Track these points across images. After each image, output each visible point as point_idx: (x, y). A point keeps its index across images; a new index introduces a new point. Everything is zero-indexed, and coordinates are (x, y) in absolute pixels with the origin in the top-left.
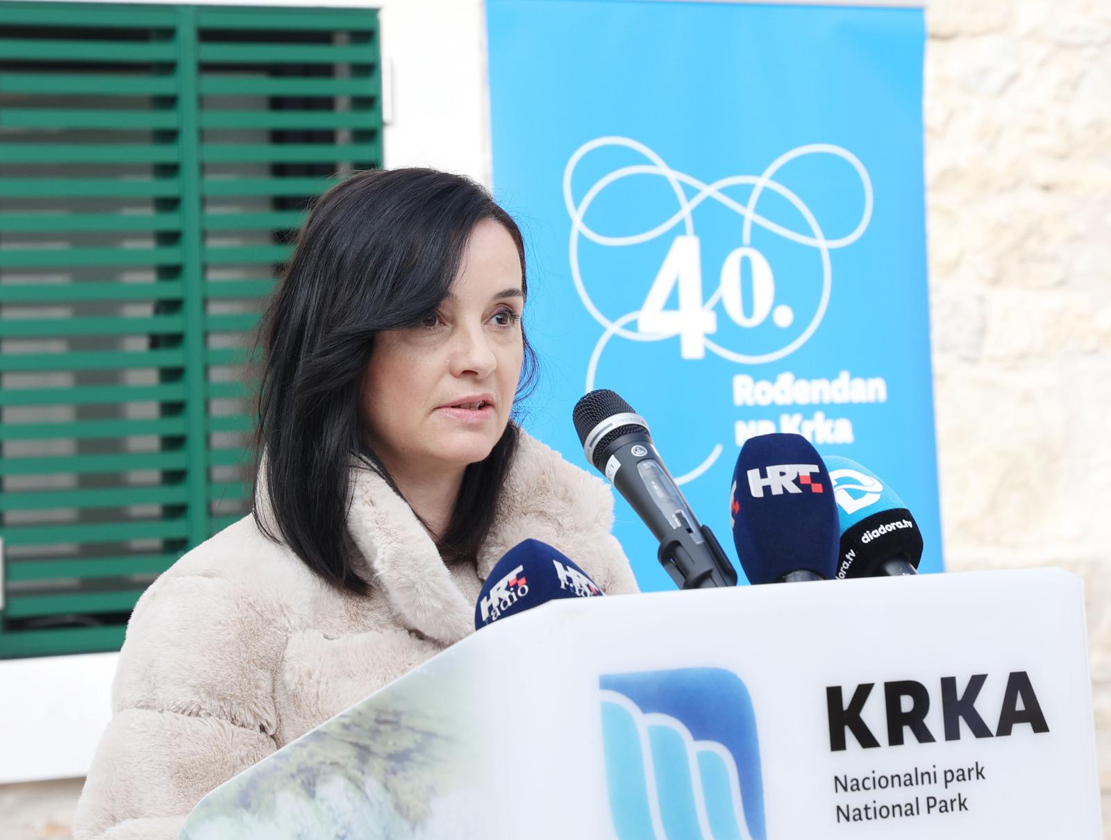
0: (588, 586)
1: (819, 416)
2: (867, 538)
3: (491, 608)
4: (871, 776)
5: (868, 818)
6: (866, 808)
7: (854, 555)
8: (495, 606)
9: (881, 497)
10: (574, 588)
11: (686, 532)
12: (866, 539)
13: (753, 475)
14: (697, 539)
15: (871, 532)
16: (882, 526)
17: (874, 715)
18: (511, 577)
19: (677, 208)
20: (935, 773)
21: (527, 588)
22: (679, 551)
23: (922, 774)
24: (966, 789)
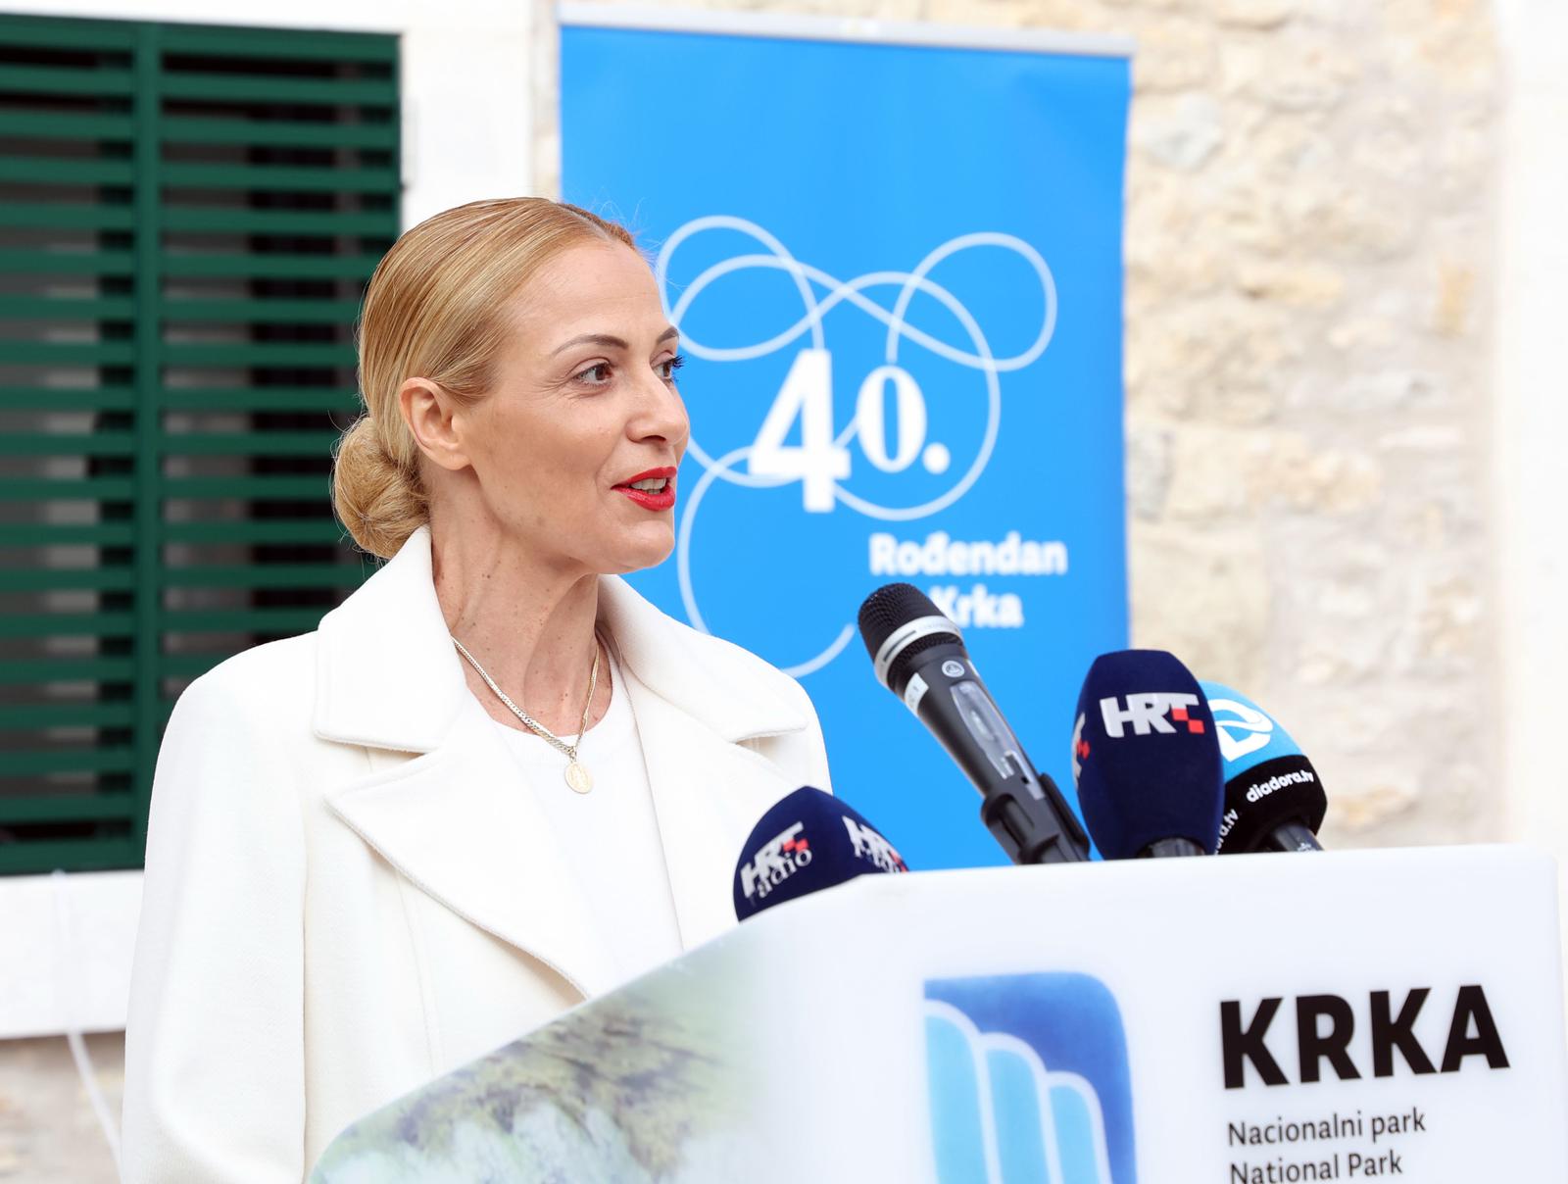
0: (889, 853)
1: (980, 591)
2: (1255, 794)
3: (757, 880)
4: (1276, 1123)
5: (1271, 1181)
6: (1270, 1168)
7: (1235, 817)
8: (763, 877)
9: (1272, 739)
10: (872, 856)
11: (1021, 782)
12: (1252, 796)
13: (1108, 706)
14: (1036, 791)
15: (1259, 787)
16: (1274, 778)
17: (1282, 1040)
18: (786, 837)
19: (801, 312)
20: (1360, 1122)
21: (809, 855)
22: (1012, 807)
23: (1344, 1123)
24: (1401, 1144)
